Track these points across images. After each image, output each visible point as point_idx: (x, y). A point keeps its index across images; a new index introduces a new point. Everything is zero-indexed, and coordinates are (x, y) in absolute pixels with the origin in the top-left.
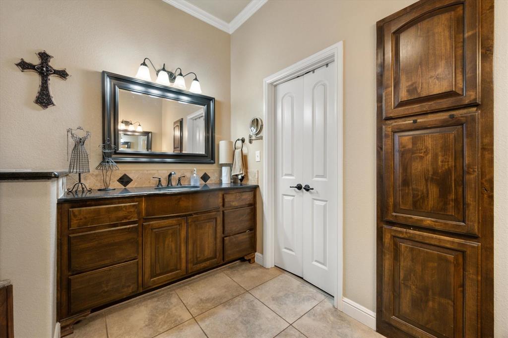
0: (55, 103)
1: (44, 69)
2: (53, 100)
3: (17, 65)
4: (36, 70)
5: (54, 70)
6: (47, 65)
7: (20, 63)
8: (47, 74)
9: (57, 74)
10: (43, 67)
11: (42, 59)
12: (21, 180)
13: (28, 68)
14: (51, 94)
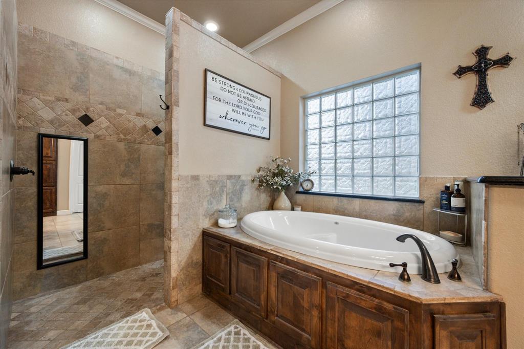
0: (494, 99)
1: (482, 65)
2: (492, 96)
3: (454, 74)
4: (473, 70)
5: (494, 61)
6: (486, 59)
7: (457, 71)
8: (485, 69)
9: (497, 64)
10: (481, 63)
11: (479, 56)
12: (514, 186)
13: (465, 72)
14: (490, 89)
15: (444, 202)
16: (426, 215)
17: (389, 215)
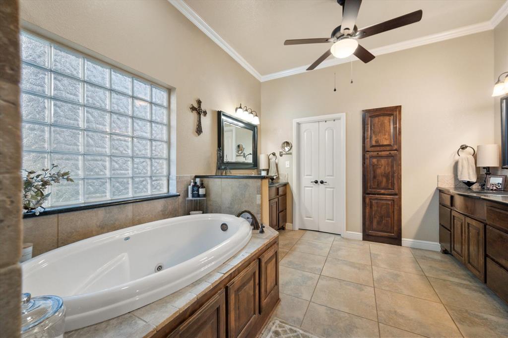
3: (190, 108)
4: (196, 110)
5: (203, 111)
6: (201, 108)
8: (201, 114)
11: (199, 104)
15: (195, 192)
16: (180, 204)
17: (158, 212)
